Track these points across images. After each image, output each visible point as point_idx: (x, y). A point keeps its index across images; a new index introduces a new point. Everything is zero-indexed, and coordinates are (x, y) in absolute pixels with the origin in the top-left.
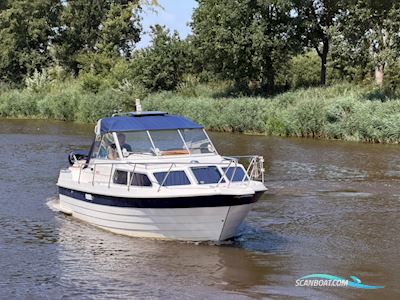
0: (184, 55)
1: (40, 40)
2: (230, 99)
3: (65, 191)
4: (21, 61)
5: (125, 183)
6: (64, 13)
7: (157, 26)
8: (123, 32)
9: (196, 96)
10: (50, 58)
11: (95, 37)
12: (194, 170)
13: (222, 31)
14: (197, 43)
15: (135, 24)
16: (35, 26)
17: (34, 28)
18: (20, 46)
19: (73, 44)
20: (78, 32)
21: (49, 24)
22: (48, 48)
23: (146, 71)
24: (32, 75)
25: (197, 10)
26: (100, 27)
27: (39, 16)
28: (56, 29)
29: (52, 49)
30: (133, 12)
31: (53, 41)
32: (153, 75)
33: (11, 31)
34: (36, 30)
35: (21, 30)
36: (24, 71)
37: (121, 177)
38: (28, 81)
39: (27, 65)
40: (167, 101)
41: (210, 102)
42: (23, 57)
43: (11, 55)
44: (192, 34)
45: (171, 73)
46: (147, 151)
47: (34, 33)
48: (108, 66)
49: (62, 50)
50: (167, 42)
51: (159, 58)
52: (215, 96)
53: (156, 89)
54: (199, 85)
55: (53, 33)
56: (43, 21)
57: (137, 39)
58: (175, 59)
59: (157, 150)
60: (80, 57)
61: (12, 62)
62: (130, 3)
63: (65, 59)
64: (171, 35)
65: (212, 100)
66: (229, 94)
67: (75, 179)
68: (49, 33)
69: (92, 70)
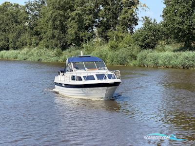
0: (159, 31)
1: (89, 25)
2: (182, 52)
3: (56, 84)
4: (81, 36)
5: (74, 80)
6: (101, 12)
7: (146, 17)
8: (129, 20)
9: (165, 51)
10: (94, 34)
11: (116, 23)
12: (96, 75)
13: (178, 19)
14: (165, 25)
15: (135, 16)
16: (87, 19)
17: (86, 20)
18: (80, 29)
19: (106, 27)
20: (108, 21)
21: (94, 18)
22: (94, 29)
23: (141, 40)
24: (86, 42)
25: (165, 9)
26: (118, 18)
27: (89, 14)
28: (97, 20)
29: (95, 29)
30: (134, 11)
31: (96, 26)
32: (143, 41)
33: (76, 22)
34: (88, 21)
35: (80, 21)
36: (82, 41)
37: (73, 78)
38: (84, 45)
39: (83, 38)
40: (150, 54)
41: (171, 54)
42: (81, 34)
43: (76, 33)
44: (163, 20)
45: (152, 40)
46: (83, 69)
47: (87, 23)
48: (122, 37)
49: (100, 30)
50: (150, 25)
51: (146, 33)
52: (174, 51)
53: (145, 48)
54: (166, 46)
55: (96, 22)
56: (91, 16)
57: (136, 24)
58: (155, 33)
59: (86, 69)
60: (109, 33)
61: (77, 36)
62: (133, 6)
63: (102, 34)
64: (152, 21)
65: (172, 53)
66: (181, 49)
67: (59, 79)
68: (94, 22)
69: (115, 40)
